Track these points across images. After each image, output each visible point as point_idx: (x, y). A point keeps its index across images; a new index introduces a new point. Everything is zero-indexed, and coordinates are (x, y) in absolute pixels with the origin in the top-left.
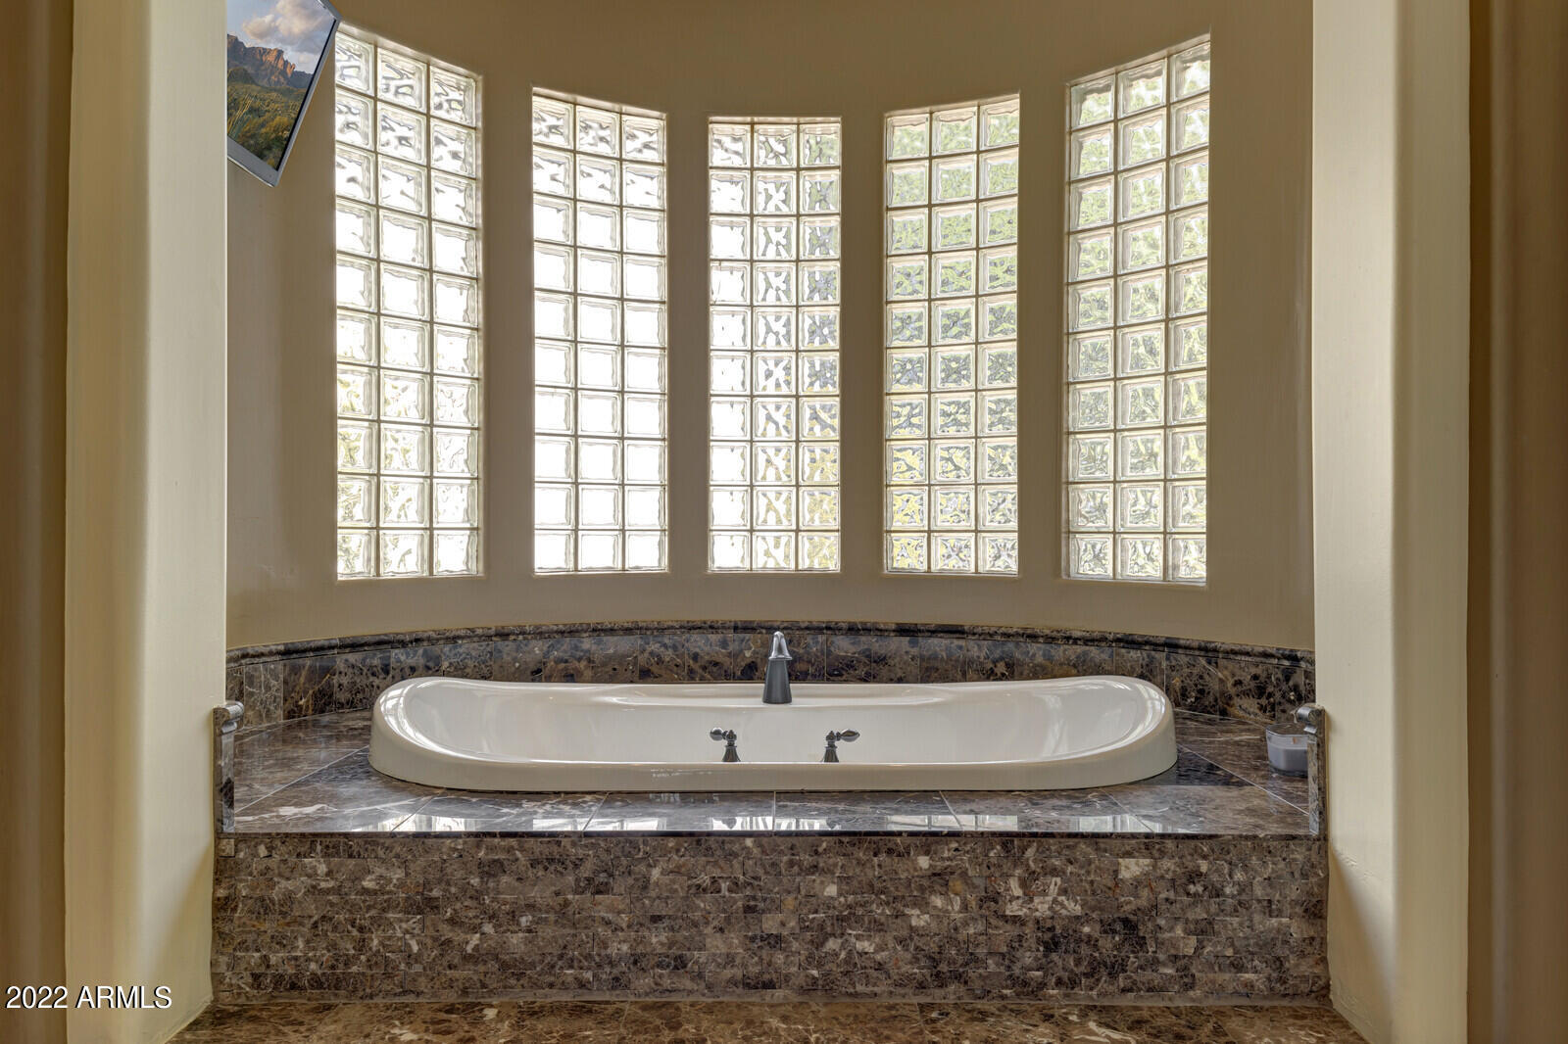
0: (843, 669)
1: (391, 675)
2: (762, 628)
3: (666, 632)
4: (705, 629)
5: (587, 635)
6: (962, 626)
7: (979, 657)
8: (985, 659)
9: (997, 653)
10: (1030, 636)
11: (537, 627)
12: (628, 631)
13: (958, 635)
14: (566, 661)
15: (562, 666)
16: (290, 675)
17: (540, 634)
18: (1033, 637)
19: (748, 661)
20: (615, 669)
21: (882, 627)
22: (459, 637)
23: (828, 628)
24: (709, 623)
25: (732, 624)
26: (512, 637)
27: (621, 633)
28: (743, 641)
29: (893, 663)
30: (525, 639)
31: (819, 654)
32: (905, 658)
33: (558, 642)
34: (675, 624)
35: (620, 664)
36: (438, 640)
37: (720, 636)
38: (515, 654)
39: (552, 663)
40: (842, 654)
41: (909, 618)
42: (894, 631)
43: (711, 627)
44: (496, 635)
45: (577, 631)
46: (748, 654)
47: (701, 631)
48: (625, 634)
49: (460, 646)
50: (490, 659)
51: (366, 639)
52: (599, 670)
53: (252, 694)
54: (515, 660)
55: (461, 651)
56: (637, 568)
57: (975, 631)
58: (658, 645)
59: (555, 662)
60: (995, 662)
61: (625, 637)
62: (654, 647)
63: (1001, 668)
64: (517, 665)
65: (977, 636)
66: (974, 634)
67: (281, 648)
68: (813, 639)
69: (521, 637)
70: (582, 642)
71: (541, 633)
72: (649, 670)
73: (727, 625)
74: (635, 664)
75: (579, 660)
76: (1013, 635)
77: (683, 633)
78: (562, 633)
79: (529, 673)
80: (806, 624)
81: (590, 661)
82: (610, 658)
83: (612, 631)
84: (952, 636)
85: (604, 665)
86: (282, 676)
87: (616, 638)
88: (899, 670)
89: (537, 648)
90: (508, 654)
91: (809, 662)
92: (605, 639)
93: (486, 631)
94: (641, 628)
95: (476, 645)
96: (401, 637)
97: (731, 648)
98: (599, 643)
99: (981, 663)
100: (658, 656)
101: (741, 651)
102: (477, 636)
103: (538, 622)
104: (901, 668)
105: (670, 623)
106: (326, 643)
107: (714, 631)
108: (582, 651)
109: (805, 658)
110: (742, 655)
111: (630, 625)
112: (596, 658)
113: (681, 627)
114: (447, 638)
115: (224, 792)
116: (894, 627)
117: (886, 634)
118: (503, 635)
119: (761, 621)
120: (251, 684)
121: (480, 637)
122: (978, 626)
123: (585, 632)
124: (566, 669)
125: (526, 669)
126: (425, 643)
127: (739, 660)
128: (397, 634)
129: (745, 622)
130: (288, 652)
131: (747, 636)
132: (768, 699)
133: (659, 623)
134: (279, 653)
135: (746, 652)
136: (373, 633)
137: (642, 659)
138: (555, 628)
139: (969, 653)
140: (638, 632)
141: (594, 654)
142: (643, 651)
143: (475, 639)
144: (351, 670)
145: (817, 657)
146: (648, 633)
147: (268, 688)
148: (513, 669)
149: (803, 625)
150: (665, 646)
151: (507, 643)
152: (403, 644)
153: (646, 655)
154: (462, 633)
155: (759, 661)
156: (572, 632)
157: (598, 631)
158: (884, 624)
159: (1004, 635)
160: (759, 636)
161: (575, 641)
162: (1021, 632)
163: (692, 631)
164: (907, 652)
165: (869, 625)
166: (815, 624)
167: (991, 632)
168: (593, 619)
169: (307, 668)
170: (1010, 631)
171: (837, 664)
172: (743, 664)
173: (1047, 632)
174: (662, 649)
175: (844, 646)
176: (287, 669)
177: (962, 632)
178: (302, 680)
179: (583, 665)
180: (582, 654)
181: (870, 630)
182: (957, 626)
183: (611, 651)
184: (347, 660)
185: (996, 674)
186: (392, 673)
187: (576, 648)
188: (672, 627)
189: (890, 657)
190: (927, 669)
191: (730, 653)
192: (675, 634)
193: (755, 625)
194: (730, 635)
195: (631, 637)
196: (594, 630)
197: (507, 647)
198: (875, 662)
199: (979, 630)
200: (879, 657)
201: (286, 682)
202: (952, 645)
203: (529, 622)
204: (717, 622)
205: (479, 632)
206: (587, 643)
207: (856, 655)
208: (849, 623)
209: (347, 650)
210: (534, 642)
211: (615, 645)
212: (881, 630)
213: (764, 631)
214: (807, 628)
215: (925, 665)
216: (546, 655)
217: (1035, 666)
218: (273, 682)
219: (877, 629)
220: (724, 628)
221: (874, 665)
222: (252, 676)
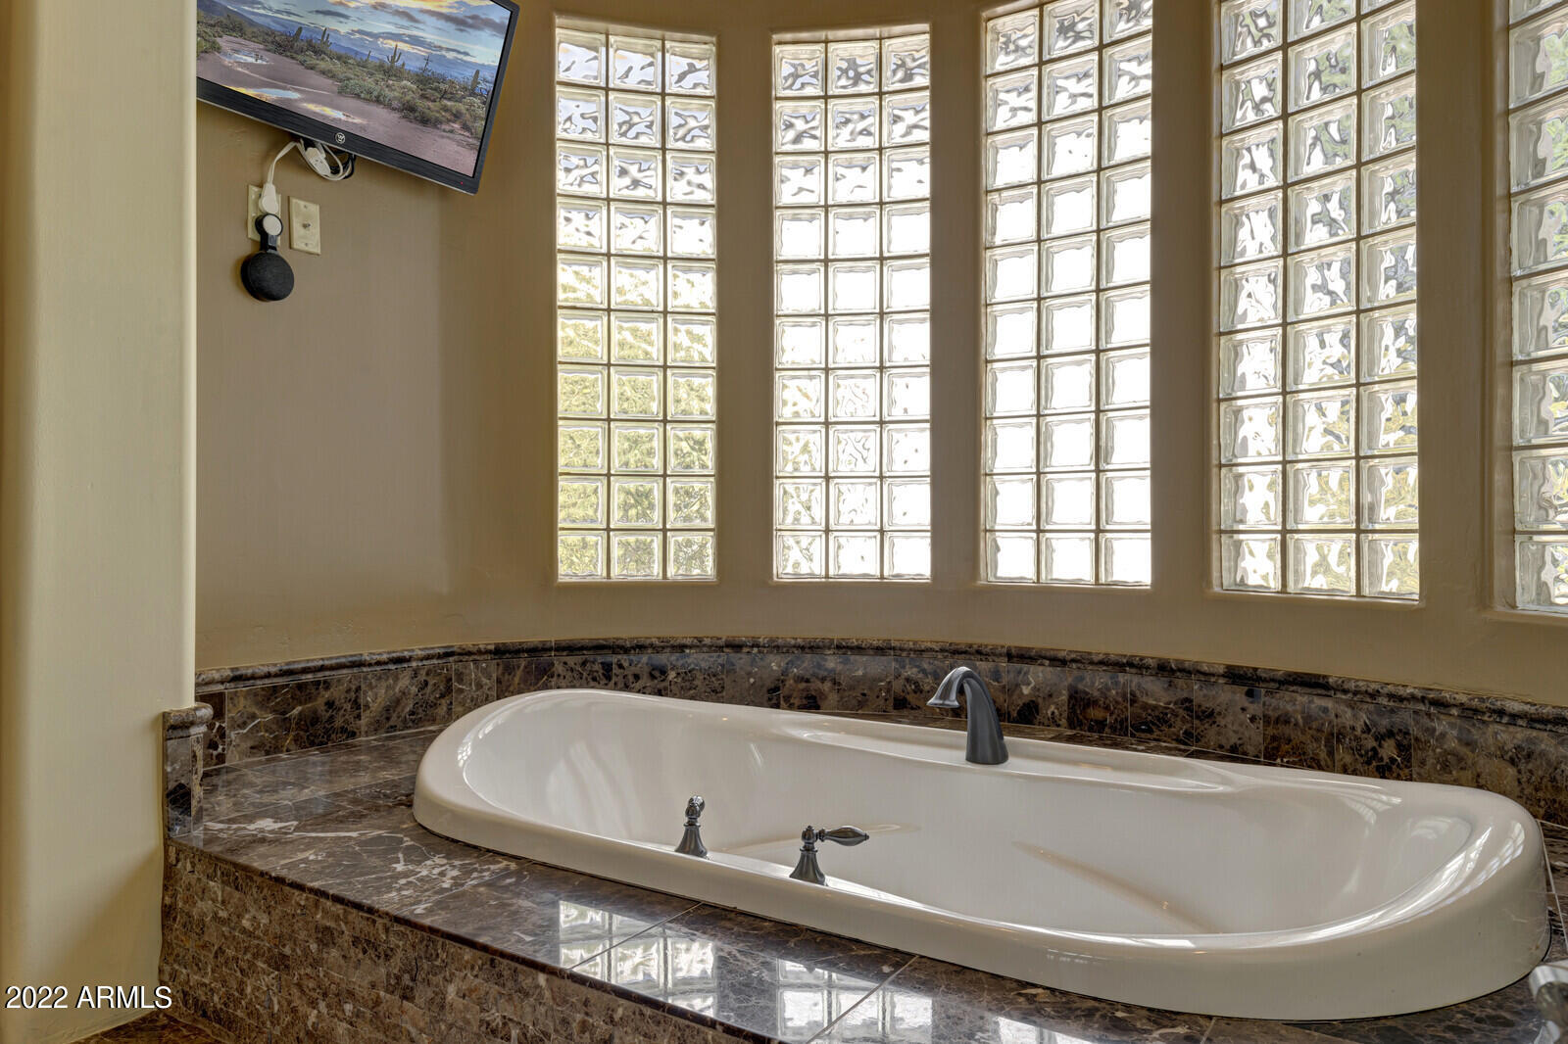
0: (1154, 724)
1: (613, 682)
2: (1045, 658)
3: (925, 655)
4: (970, 654)
5: (831, 652)
6: (1325, 677)
7: (1353, 728)
8: (1363, 732)
9: (1384, 723)
10: (1436, 703)
11: (772, 640)
12: (880, 650)
13: (1319, 691)
14: (807, 681)
15: (803, 685)
16: (503, 674)
17: (776, 647)
18: (1440, 704)
19: (1026, 700)
20: (864, 695)
21: (1205, 668)
22: (685, 646)
23: (1131, 665)
24: (975, 647)
25: (1005, 650)
26: (745, 650)
27: (871, 652)
28: (1020, 672)
29: (1223, 723)
30: (759, 652)
31: (1120, 699)
32: (1242, 716)
33: (798, 658)
34: (934, 646)
35: (870, 689)
36: (663, 648)
37: (990, 665)
38: (749, 669)
39: (792, 681)
40: (1152, 702)
41: (1245, 660)
42: (1223, 676)
43: (979, 652)
44: (727, 646)
45: (818, 647)
46: (1026, 690)
47: (968, 657)
48: (876, 654)
49: (688, 656)
50: (722, 672)
51: (584, 643)
52: (847, 694)
53: (461, 691)
54: (749, 674)
55: (689, 661)
56: (898, 576)
57: (1346, 686)
58: (915, 670)
59: (795, 681)
60: (1380, 738)
61: (878, 658)
62: (910, 672)
63: (1389, 750)
64: (752, 680)
65: (1350, 695)
66: (1345, 692)
67: (492, 647)
68: (1111, 678)
69: (755, 650)
70: (826, 660)
71: (778, 647)
72: (905, 699)
73: (997, 652)
74: (888, 691)
75: (823, 680)
76: (1405, 699)
77: (945, 657)
78: (803, 648)
79: (765, 689)
80: (1101, 657)
81: (835, 682)
82: (859, 681)
83: (859, 649)
84: (1309, 690)
85: (852, 688)
86: (494, 676)
87: (865, 658)
88: (1231, 733)
89: (775, 663)
90: (741, 668)
91: (1107, 708)
92: (852, 658)
93: (715, 640)
94: (894, 649)
95: (706, 656)
96: (620, 642)
97: (1005, 681)
98: (845, 662)
99: (1357, 738)
100: (916, 683)
101: (1017, 685)
102: (705, 645)
103: (774, 634)
104: (1236, 732)
105: (929, 645)
106: (540, 646)
107: (983, 658)
108: (826, 670)
109: (1101, 703)
110: (1017, 692)
111: (880, 644)
112: (842, 679)
113: (942, 650)
114: (673, 647)
115: (177, 798)
116: (1221, 670)
117: (1213, 679)
118: (736, 647)
119: (1042, 649)
120: (460, 680)
121: (710, 647)
122: (1350, 680)
123: (829, 648)
124: (807, 690)
125: (762, 686)
126: (650, 651)
127: (1015, 697)
128: (618, 639)
129: (1021, 648)
130: (500, 651)
131: (1025, 667)
132: (973, 758)
133: (915, 643)
134: (488, 652)
135: (1024, 688)
136: (593, 637)
137: (897, 686)
138: (793, 642)
139: (1339, 720)
140: (892, 652)
141: (840, 674)
142: (897, 677)
143: (705, 649)
144: (570, 673)
145: (1117, 702)
146: (904, 654)
147: (479, 686)
148: (747, 685)
149: (1096, 659)
150: (923, 671)
151: (739, 655)
152: (626, 650)
153: (902, 681)
154: (688, 642)
155: (1040, 701)
156: (812, 648)
157: (843, 648)
158: (1210, 665)
159: (1391, 696)
160: (1041, 668)
161: (816, 658)
162: (1419, 694)
163: (956, 656)
164: (1243, 709)
165: (1187, 665)
166: (1113, 658)
167: (1370, 690)
168: (837, 634)
169: (522, 667)
170: (1401, 692)
171: (1144, 715)
172: (1021, 703)
173: (1463, 699)
174: (920, 675)
175: (1156, 693)
176: (501, 668)
177: (1326, 687)
178: (517, 680)
179: (827, 686)
180: (826, 674)
181: (1190, 672)
182: (1318, 676)
183: (860, 673)
184: (565, 663)
185: (1382, 759)
186: (614, 679)
187: (819, 666)
188: (932, 650)
189: (1220, 714)
190: (1274, 738)
191: (1004, 687)
192: (935, 658)
193: (1033, 654)
194: (1004, 664)
195: (883, 658)
196: (839, 647)
197: (741, 660)
198: (1198, 717)
199: (1352, 686)
200: (1204, 712)
201: (499, 681)
202: (1313, 706)
203: (763, 634)
204: (986, 646)
205: (707, 641)
206: (832, 662)
207: (1171, 706)
208: (1160, 659)
209: (565, 653)
210: (771, 657)
211: (862, 667)
212: (1205, 674)
213: (1047, 662)
214: (1101, 663)
215: (1271, 731)
216: (785, 673)
217: (1446, 753)
218: (485, 681)
219: (1200, 672)
220: (994, 654)
221: (1196, 722)
222: (462, 673)
